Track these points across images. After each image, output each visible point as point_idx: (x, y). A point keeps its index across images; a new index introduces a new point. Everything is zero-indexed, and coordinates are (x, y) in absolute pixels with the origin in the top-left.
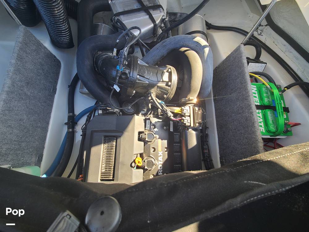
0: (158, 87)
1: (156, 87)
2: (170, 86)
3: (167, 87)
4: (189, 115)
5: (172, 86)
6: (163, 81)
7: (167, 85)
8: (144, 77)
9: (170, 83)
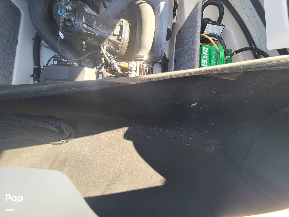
0: (109, 40)
1: (107, 40)
2: (120, 40)
3: (118, 41)
4: (135, 70)
5: (122, 40)
6: (114, 35)
7: (118, 39)
8: (92, 27)
9: (120, 38)
